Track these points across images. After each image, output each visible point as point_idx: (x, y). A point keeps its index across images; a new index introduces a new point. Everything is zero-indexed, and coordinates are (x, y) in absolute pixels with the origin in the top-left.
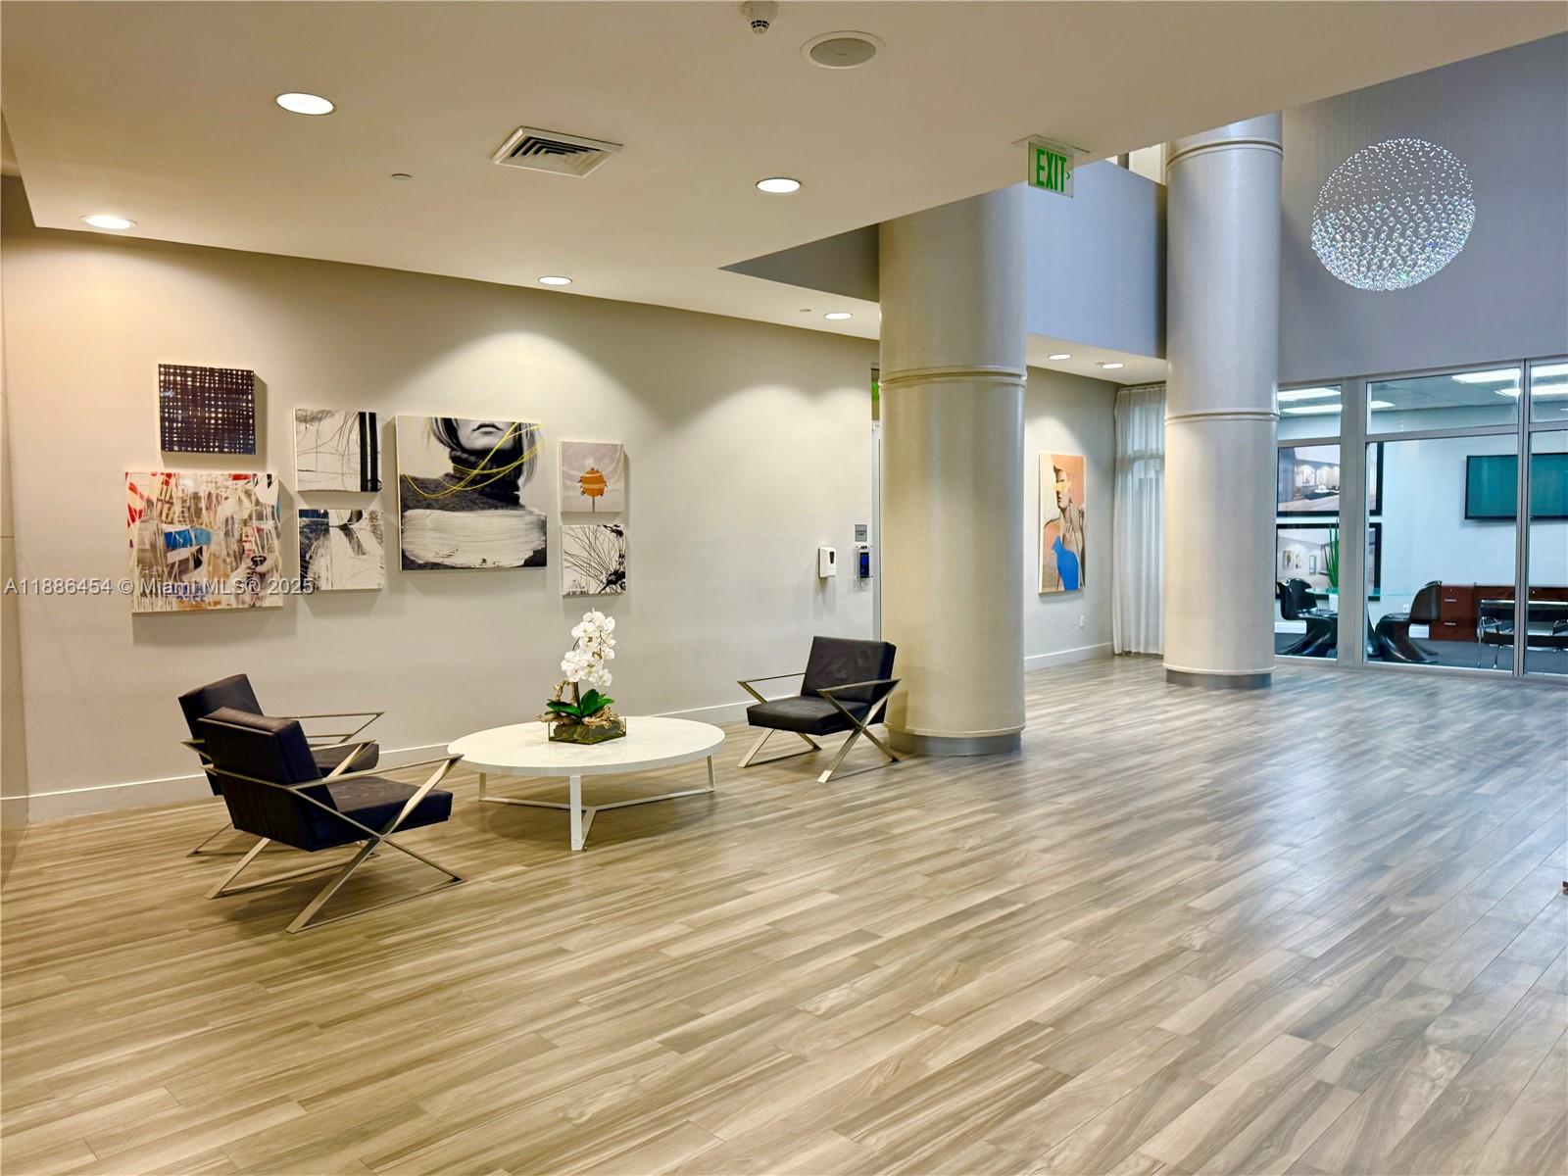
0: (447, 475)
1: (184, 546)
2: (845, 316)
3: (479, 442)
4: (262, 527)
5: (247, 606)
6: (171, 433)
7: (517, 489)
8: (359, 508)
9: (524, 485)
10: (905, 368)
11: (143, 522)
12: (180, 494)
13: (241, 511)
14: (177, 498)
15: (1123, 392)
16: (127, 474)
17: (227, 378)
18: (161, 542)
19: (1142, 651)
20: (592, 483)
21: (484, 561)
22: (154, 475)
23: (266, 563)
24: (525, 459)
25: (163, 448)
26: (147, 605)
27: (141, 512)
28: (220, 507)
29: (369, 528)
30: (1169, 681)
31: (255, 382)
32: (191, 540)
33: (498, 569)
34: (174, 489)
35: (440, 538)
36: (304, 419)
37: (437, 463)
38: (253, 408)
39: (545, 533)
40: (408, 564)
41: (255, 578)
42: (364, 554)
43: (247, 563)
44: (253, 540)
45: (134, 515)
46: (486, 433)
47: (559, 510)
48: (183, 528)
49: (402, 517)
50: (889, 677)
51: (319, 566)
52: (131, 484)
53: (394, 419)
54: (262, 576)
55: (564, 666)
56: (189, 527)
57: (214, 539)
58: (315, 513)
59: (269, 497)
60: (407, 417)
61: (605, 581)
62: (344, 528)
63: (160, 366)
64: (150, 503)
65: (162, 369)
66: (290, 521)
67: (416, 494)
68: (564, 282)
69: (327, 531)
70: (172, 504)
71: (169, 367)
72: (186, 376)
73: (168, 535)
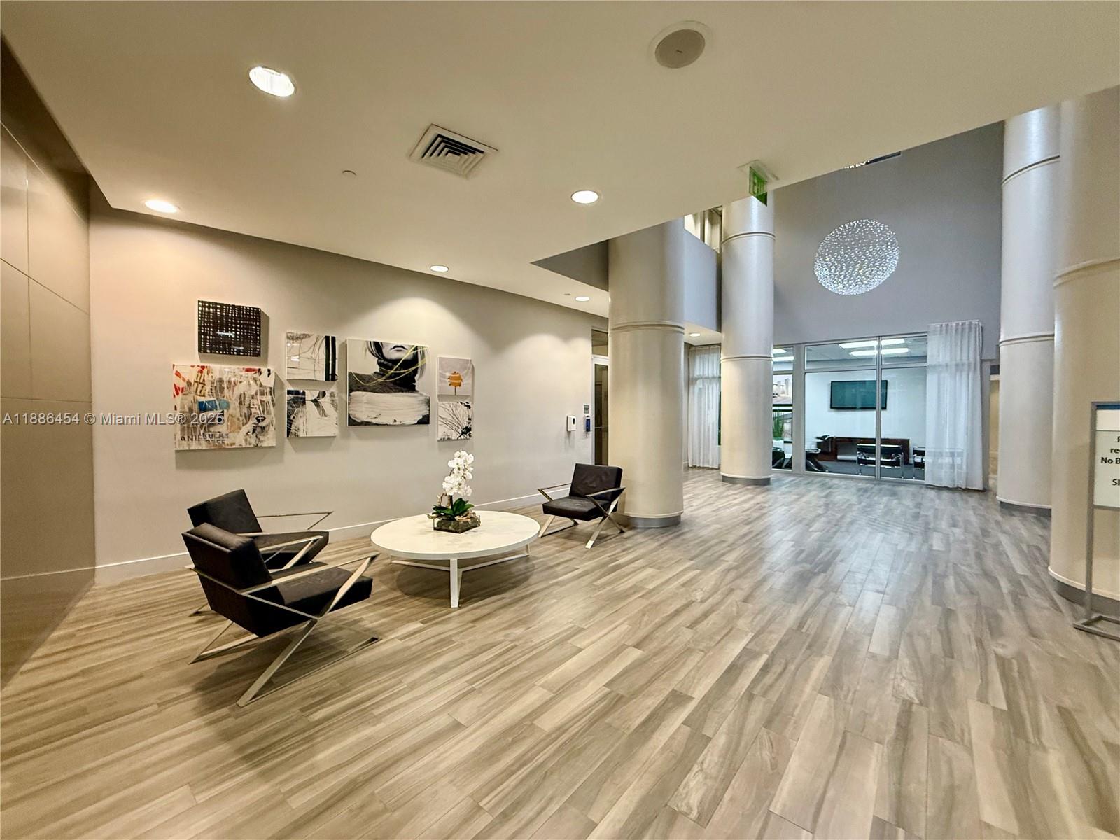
0: (375, 373)
1: (211, 410)
2: (586, 299)
3: (394, 355)
4: (264, 399)
5: (252, 446)
6: (205, 342)
7: (415, 382)
8: (323, 390)
9: (418, 380)
10: (625, 322)
11: (185, 395)
12: (210, 379)
13: (249, 390)
14: (209, 381)
15: (693, 349)
16: (174, 366)
17: (243, 311)
18: (196, 407)
19: (701, 465)
20: (456, 380)
21: (395, 421)
22: (193, 367)
23: (265, 421)
24: (419, 366)
25: (200, 351)
26: (185, 446)
27: (183, 389)
28: (237, 387)
29: (330, 402)
30: (723, 481)
31: (262, 315)
32: (216, 406)
33: (403, 425)
34: (206, 375)
35: (370, 408)
36: (292, 338)
37: (370, 366)
38: (260, 330)
39: (429, 406)
40: (352, 422)
41: (259, 430)
42: (326, 416)
43: (253, 421)
44: (257, 407)
45: (177, 390)
46: (398, 351)
47: (437, 394)
48: (212, 399)
49: (349, 395)
50: (619, 486)
51: (299, 423)
52: (177, 372)
53: (346, 341)
54: (263, 428)
55: (445, 485)
56: (215, 399)
57: (232, 406)
58: (297, 393)
59: (269, 382)
60: (354, 340)
61: (461, 432)
62: (315, 402)
63: (199, 301)
64: (189, 384)
65: (200, 304)
66: (282, 396)
67: (357, 383)
68: (445, 269)
69: (304, 403)
70: (204, 384)
71: (205, 302)
72: (217, 308)
73: (201, 404)
